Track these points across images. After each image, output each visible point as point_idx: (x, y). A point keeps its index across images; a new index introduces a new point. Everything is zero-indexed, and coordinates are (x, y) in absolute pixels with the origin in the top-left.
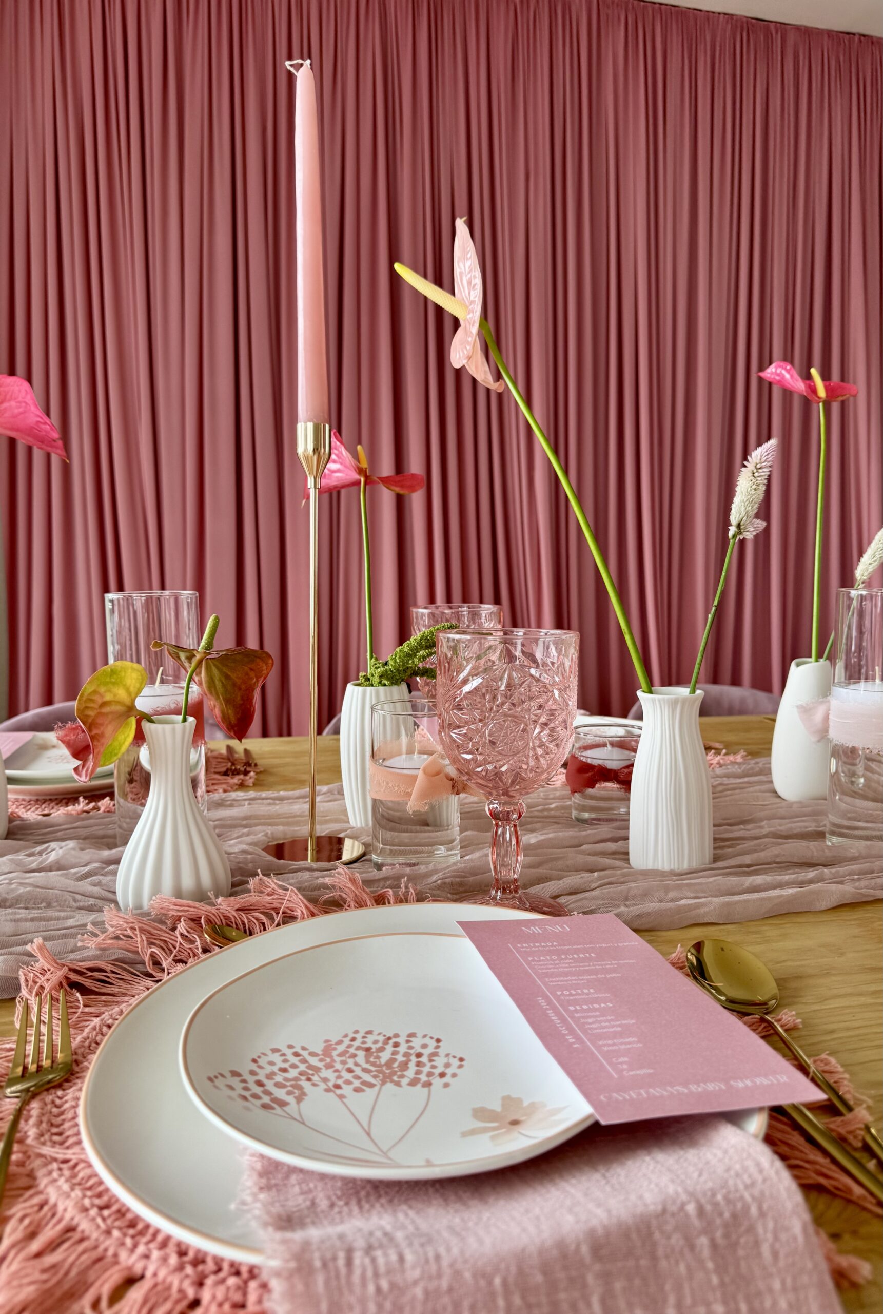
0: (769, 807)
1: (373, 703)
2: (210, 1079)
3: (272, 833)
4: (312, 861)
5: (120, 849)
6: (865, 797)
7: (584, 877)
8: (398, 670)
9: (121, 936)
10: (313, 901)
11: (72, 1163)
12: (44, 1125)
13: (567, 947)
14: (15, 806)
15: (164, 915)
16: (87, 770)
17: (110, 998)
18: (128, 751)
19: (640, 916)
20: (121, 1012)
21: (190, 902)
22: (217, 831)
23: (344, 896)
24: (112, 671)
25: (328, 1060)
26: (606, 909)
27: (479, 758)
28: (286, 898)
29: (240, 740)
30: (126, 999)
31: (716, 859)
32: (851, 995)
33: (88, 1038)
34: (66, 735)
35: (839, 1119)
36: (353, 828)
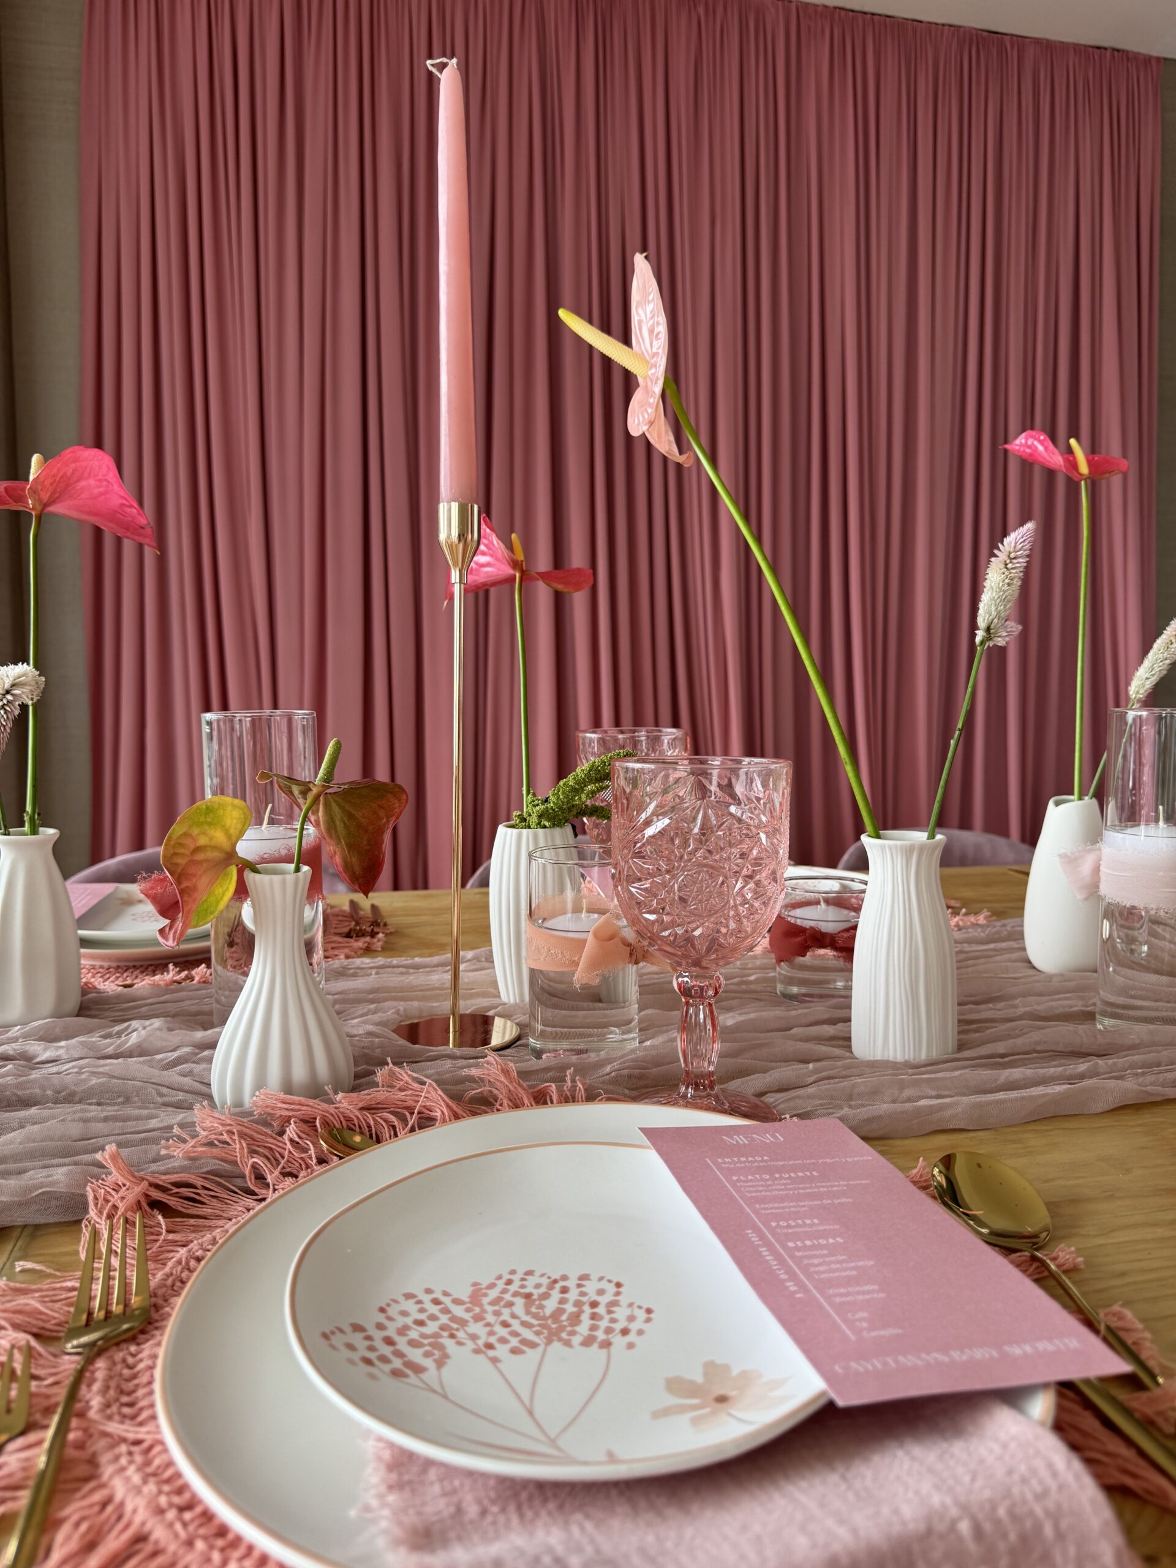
0: (1022, 980)
1: (531, 849)
2: (325, 1336)
3: (405, 1010)
4: (454, 1046)
5: (217, 1030)
6: (1147, 969)
7: (797, 1070)
8: (561, 808)
9: (216, 1142)
10: (456, 1097)
11: (145, 1445)
12: (112, 1393)
13: (781, 1163)
14: (90, 974)
15: (269, 1114)
16: (175, 933)
17: (200, 1222)
18: (227, 907)
19: (869, 1120)
20: (214, 1241)
21: (302, 1099)
22: (337, 1007)
23: (495, 1092)
24: (207, 808)
25: (477, 1310)
26: (825, 1111)
27: (666, 918)
28: (423, 1095)
29: (366, 894)
30: (220, 1223)
31: (961, 1046)
32: (1144, 1225)
33: (172, 1274)
34: (152, 888)
35: (1144, 1395)
36: (506, 1004)
